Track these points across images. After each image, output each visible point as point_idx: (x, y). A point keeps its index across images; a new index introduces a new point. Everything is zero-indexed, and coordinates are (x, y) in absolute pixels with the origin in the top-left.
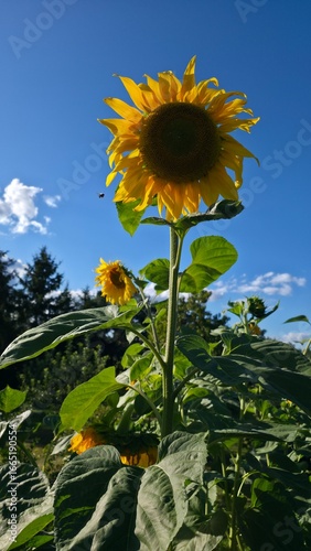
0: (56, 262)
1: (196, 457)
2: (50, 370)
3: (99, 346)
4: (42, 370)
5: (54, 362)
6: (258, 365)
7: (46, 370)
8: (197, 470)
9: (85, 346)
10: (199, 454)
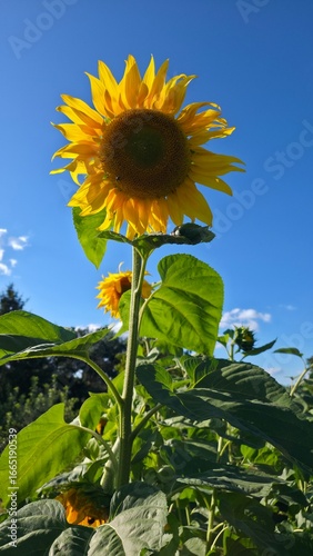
0: (23, 299)
1: (154, 515)
2: (13, 414)
3: (66, 388)
4: (5, 415)
5: (18, 405)
6: (225, 399)
7: (9, 414)
8: (155, 533)
9: (51, 387)
10: (159, 511)
